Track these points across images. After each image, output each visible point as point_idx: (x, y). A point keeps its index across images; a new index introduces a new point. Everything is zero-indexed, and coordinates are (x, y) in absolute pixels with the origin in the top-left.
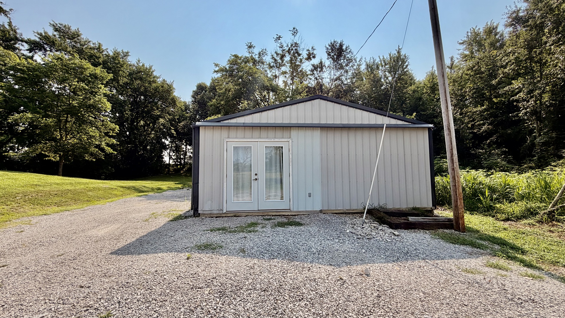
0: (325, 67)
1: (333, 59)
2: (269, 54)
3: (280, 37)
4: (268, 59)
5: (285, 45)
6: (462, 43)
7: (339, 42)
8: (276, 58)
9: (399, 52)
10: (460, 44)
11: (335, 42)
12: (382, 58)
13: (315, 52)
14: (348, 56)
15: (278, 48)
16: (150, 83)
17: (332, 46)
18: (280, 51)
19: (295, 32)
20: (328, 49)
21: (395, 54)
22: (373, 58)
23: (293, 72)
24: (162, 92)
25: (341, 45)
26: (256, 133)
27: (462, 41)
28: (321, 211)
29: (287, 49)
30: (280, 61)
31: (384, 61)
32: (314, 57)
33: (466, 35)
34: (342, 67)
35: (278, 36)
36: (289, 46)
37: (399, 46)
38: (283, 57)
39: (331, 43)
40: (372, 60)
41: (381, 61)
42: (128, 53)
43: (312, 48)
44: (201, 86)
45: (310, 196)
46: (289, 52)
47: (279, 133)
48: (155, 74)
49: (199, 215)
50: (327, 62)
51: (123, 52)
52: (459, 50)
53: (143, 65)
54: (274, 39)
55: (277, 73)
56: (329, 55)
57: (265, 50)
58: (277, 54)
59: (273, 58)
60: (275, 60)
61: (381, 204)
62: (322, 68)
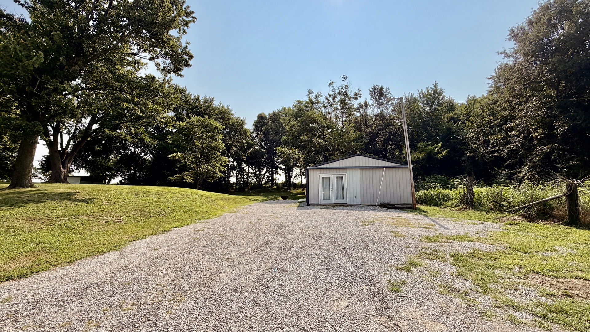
0: (369, 105)
1: (376, 99)
2: (324, 96)
3: (333, 82)
4: (322, 99)
5: (336, 88)
6: (491, 78)
7: (380, 87)
8: (329, 98)
9: (435, 87)
10: (489, 79)
11: (376, 86)
12: (420, 91)
13: (361, 93)
14: (388, 95)
15: (331, 92)
16: (228, 120)
17: (374, 88)
18: (332, 93)
19: (345, 78)
20: (371, 91)
21: (432, 88)
22: (412, 93)
23: (342, 109)
24: (238, 126)
25: (382, 89)
26: (331, 171)
27: (491, 76)
28: (360, 204)
29: (337, 91)
30: (332, 101)
31: (423, 94)
32: (360, 97)
33: (494, 71)
34: (382, 104)
35: (331, 82)
36: (340, 89)
37: (435, 82)
38: (335, 98)
39: (374, 87)
40: (410, 95)
41: (420, 94)
42: (213, 98)
43: (359, 90)
44: (261, 116)
45: (355, 198)
46: (339, 93)
47: (341, 171)
48: (232, 112)
49: (309, 205)
50: (370, 102)
51: (210, 98)
52: (488, 84)
53: (223, 107)
54: (328, 84)
55: (330, 111)
56: (372, 95)
57: (321, 93)
58: (330, 95)
59: (327, 99)
60: (328, 100)
61: (388, 202)
62: (366, 106)
